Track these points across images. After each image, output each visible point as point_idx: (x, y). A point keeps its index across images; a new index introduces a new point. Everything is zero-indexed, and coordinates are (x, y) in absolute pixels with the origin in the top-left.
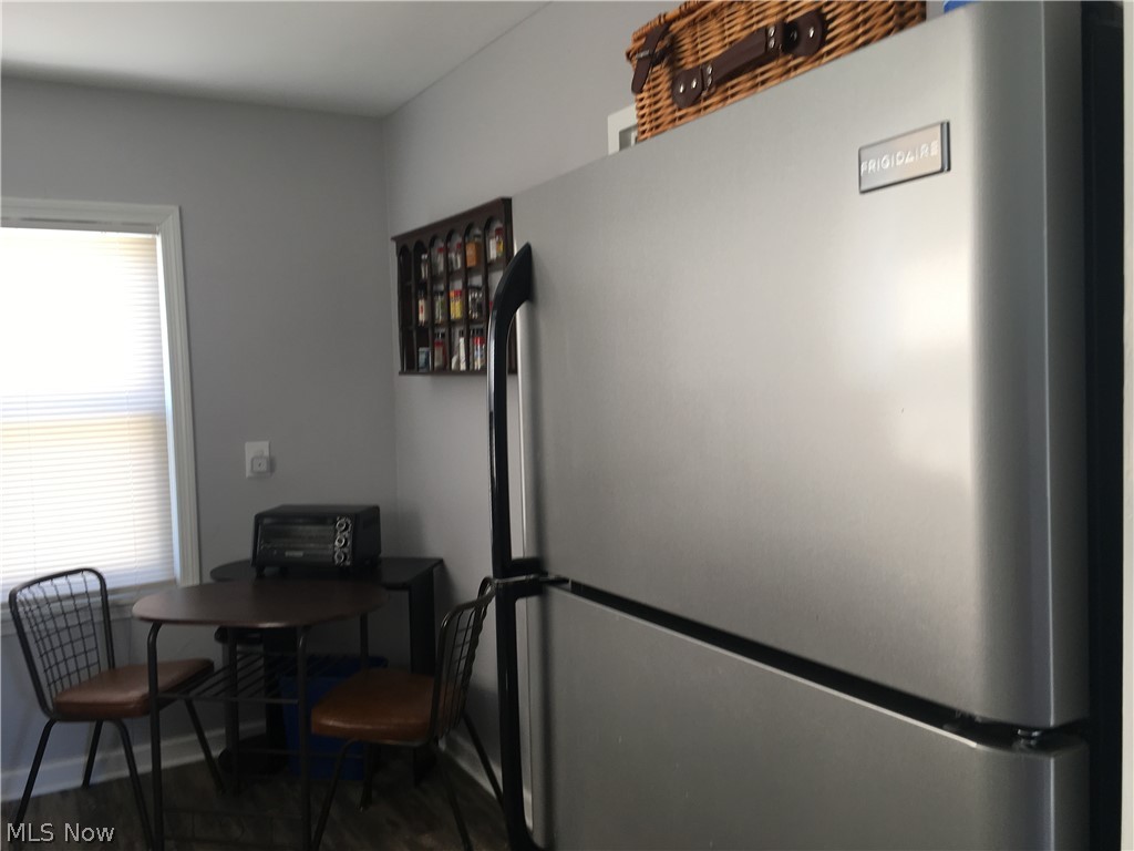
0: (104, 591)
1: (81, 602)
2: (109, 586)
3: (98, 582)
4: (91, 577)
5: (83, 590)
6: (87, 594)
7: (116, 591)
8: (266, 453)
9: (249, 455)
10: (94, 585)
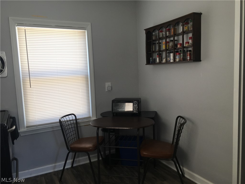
0: (76, 119)
1: (72, 122)
2: (77, 118)
3: (75, 117)
4: (73, 116)
5: (72, 119)
6: (73, 120)
7: (78, 119)
8: (110, 85)
9: (106, 86)
10: (74, 118)
